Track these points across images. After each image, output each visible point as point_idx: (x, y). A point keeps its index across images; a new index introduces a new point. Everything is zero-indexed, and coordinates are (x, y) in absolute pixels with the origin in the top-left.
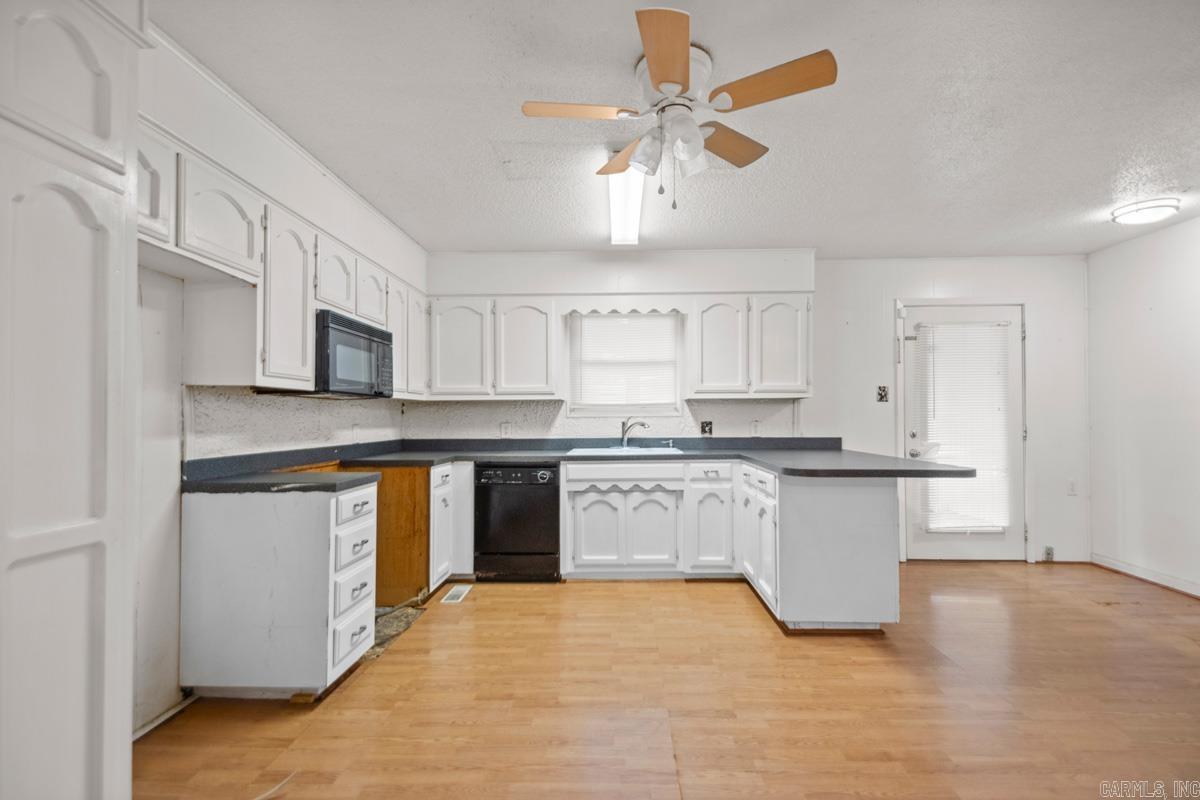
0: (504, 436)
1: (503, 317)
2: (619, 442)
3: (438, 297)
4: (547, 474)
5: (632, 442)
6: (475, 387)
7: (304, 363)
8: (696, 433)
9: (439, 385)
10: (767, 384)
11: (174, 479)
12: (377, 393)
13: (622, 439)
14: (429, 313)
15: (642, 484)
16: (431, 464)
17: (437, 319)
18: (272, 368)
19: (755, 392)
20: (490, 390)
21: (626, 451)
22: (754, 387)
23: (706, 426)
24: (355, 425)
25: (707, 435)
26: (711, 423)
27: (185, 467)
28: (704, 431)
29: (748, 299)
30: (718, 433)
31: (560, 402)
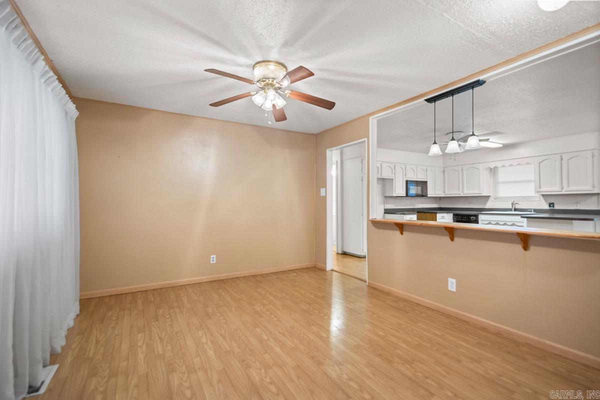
0: (470, 207)
1: (465, 171)
2: (511, 210)
3: (446, 167)
4: (474, 218)
5: (515, 210)
6: (457, 192)
7: (403, 190)
8: (547, 207)
9: (447, 192)
10: (571, 188)
11: (383, 211)
12: (423, 195)
13: (512, 209)
14: (444, 172)
15: (500, 223)
16: (437, 213)
17: (446, 174)
18: (397, 192)
19: (566, 191)
20: (461, 193)
21: (514, 212)
22: (565, 189)
23: (551, 205)
24: (422, 203)
25: (551, 208)
26: (553, 203)
27: (385, 210)
28: (550, 206)
29: (561, 156)
30: (556, 207)
31: (489, 197)
